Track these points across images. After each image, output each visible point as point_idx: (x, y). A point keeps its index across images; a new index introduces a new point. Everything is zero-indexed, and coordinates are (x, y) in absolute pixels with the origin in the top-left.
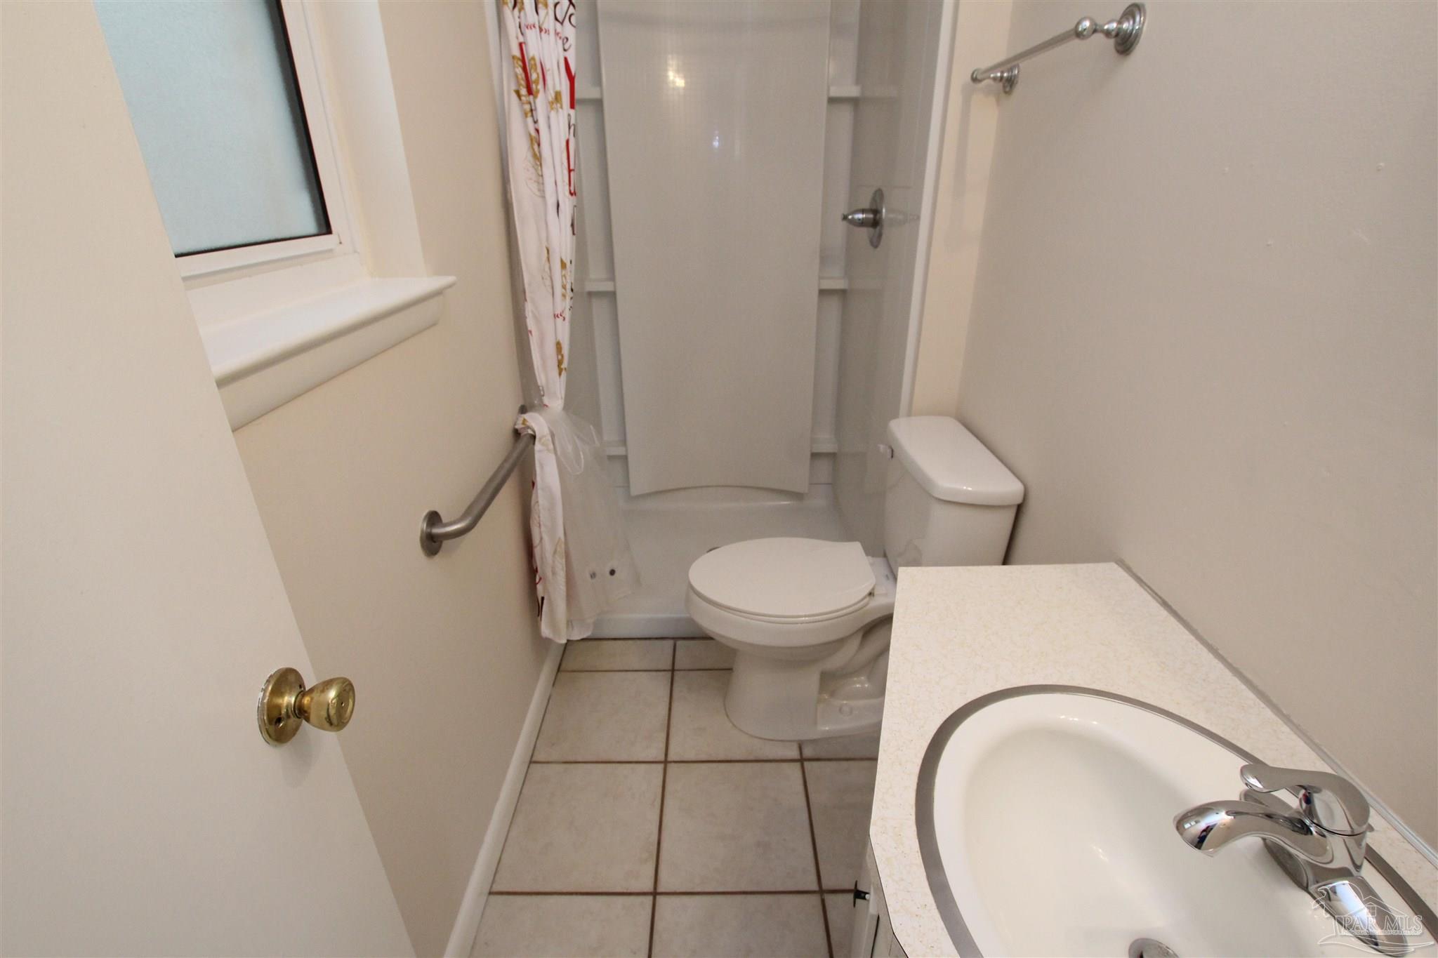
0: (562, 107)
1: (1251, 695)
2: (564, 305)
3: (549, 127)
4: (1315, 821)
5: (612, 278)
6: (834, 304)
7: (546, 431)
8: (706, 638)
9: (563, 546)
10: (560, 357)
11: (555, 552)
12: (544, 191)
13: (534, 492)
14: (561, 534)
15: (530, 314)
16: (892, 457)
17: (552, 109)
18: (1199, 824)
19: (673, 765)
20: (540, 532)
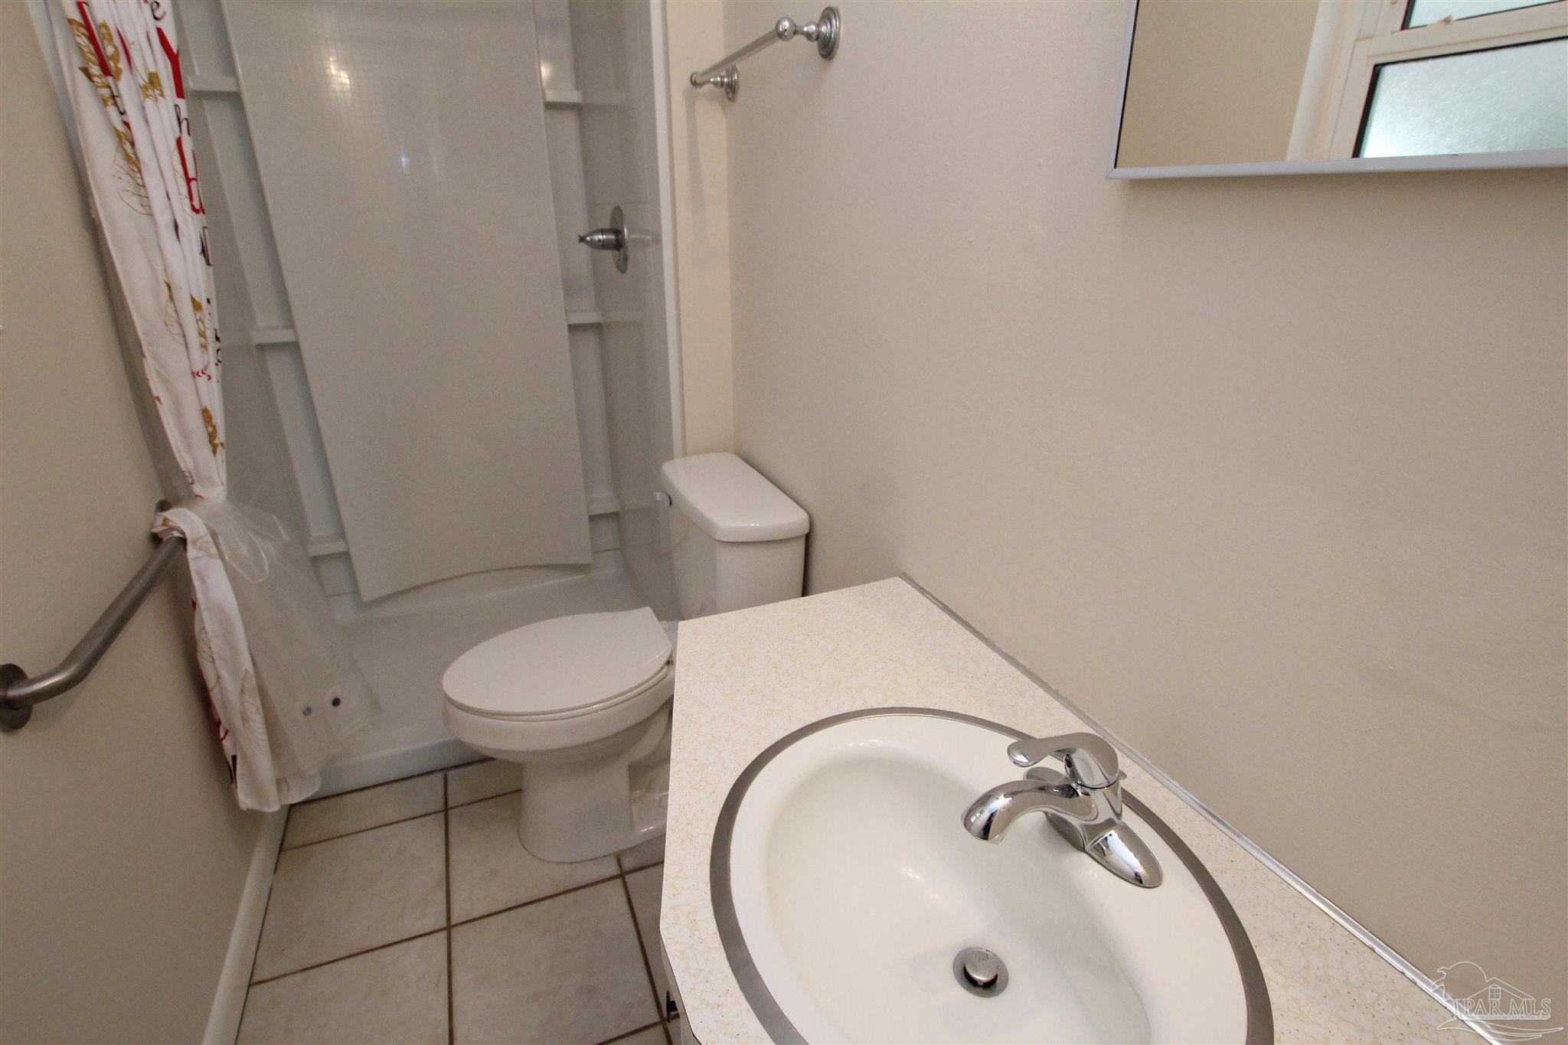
0: (162, 95)
1: (1025, 679)
2: (206, 359)
3: (147, 121)
4: (1079, 782)
5: (291, 324)
6: (589, 341)
7: (202, 530)
8: (482, 760)
9: (253, 681)
10: (210, 429)
11: (242, 691)
12: (149, 206)
13: (197, 613)
14: (248, 665)
15: (154, 375)
16: (671, 504)
17: (147, 96)
18: (983, 814)
19: (459, 928)
20: (216, 669)
